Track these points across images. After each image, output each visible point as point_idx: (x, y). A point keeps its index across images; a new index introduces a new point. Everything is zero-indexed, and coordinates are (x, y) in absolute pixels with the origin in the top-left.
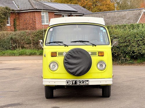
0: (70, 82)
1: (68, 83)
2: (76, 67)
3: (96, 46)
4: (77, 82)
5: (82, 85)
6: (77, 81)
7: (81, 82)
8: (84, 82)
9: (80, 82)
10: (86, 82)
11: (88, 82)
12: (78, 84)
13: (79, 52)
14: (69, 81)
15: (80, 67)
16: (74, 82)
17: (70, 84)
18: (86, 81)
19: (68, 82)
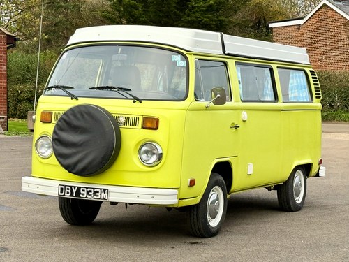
0: (67, 191)
1: (62, 192)
2: (75, 154)
3: (141, 102)
4: (82, 192)
5: (92, 199)
6: (82, 189)
7: (91, 191)
8: (98, 192)
9: (88, 192)
10: (103, 194)
11: (106, 194)
12: (83, 196)
13: (86, 116)
14: (65, 186)
15: (85, 152)
16: (75, 191)
17: (66, 194)
18: (101, 189)
19: (62, 189)
